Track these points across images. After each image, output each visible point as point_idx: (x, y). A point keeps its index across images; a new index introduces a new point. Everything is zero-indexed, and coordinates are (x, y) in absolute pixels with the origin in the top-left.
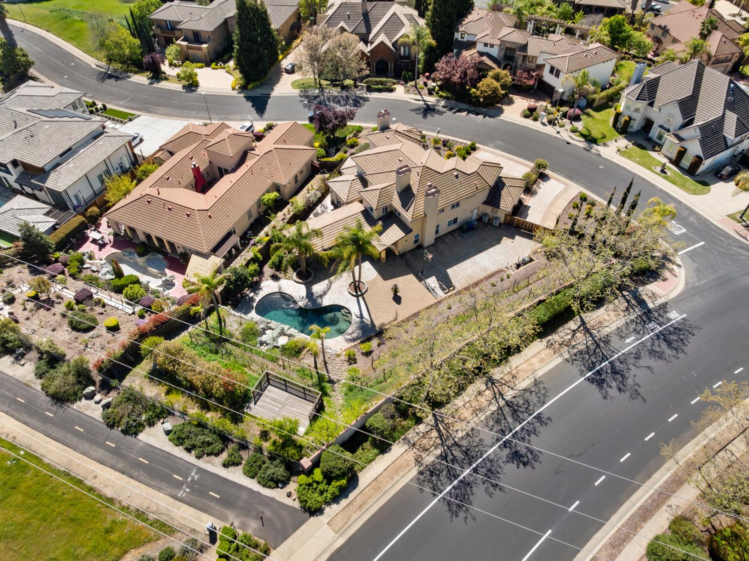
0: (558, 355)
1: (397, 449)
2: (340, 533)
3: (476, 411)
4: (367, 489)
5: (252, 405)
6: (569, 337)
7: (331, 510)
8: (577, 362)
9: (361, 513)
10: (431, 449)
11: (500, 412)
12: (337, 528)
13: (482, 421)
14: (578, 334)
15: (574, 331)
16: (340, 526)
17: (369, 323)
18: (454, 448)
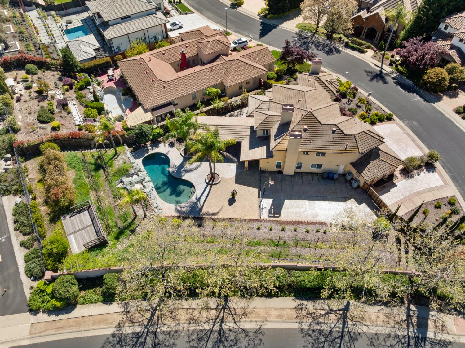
0: (298, 321)
1: (115, 307)
2: (32, 336)
3: (192, 320)
4: (73, 319)
5: (68, 217)
6: (323, 312)
7: (42, 317)
8: (309, 338)
9: (54, 333)
10: (136, 324)
11: (208, 333)
12: (34, 331)
13: (189, 330)
14: (332, 316)
15: (331, 310)
16: (36, 331)
17: (199, 206)
18: (150, 335)
